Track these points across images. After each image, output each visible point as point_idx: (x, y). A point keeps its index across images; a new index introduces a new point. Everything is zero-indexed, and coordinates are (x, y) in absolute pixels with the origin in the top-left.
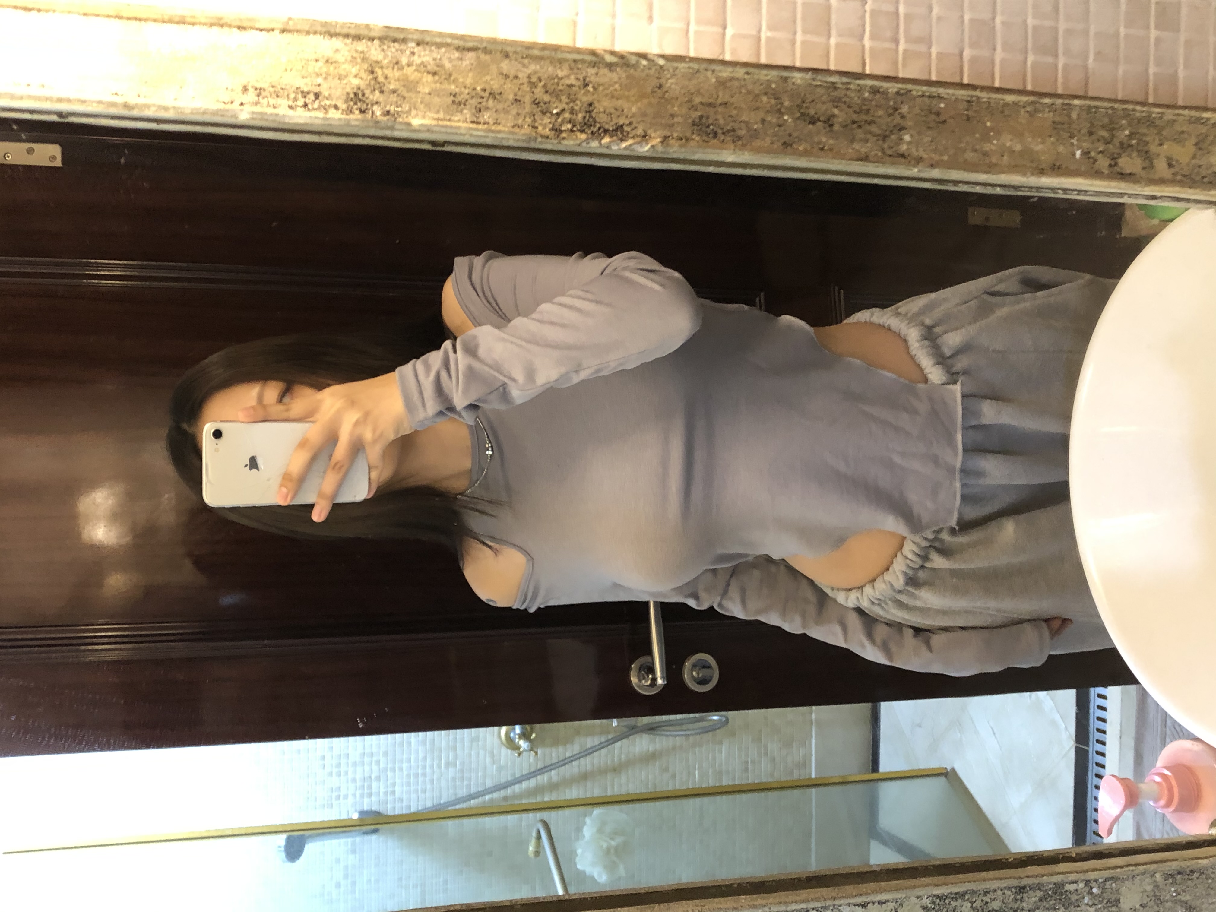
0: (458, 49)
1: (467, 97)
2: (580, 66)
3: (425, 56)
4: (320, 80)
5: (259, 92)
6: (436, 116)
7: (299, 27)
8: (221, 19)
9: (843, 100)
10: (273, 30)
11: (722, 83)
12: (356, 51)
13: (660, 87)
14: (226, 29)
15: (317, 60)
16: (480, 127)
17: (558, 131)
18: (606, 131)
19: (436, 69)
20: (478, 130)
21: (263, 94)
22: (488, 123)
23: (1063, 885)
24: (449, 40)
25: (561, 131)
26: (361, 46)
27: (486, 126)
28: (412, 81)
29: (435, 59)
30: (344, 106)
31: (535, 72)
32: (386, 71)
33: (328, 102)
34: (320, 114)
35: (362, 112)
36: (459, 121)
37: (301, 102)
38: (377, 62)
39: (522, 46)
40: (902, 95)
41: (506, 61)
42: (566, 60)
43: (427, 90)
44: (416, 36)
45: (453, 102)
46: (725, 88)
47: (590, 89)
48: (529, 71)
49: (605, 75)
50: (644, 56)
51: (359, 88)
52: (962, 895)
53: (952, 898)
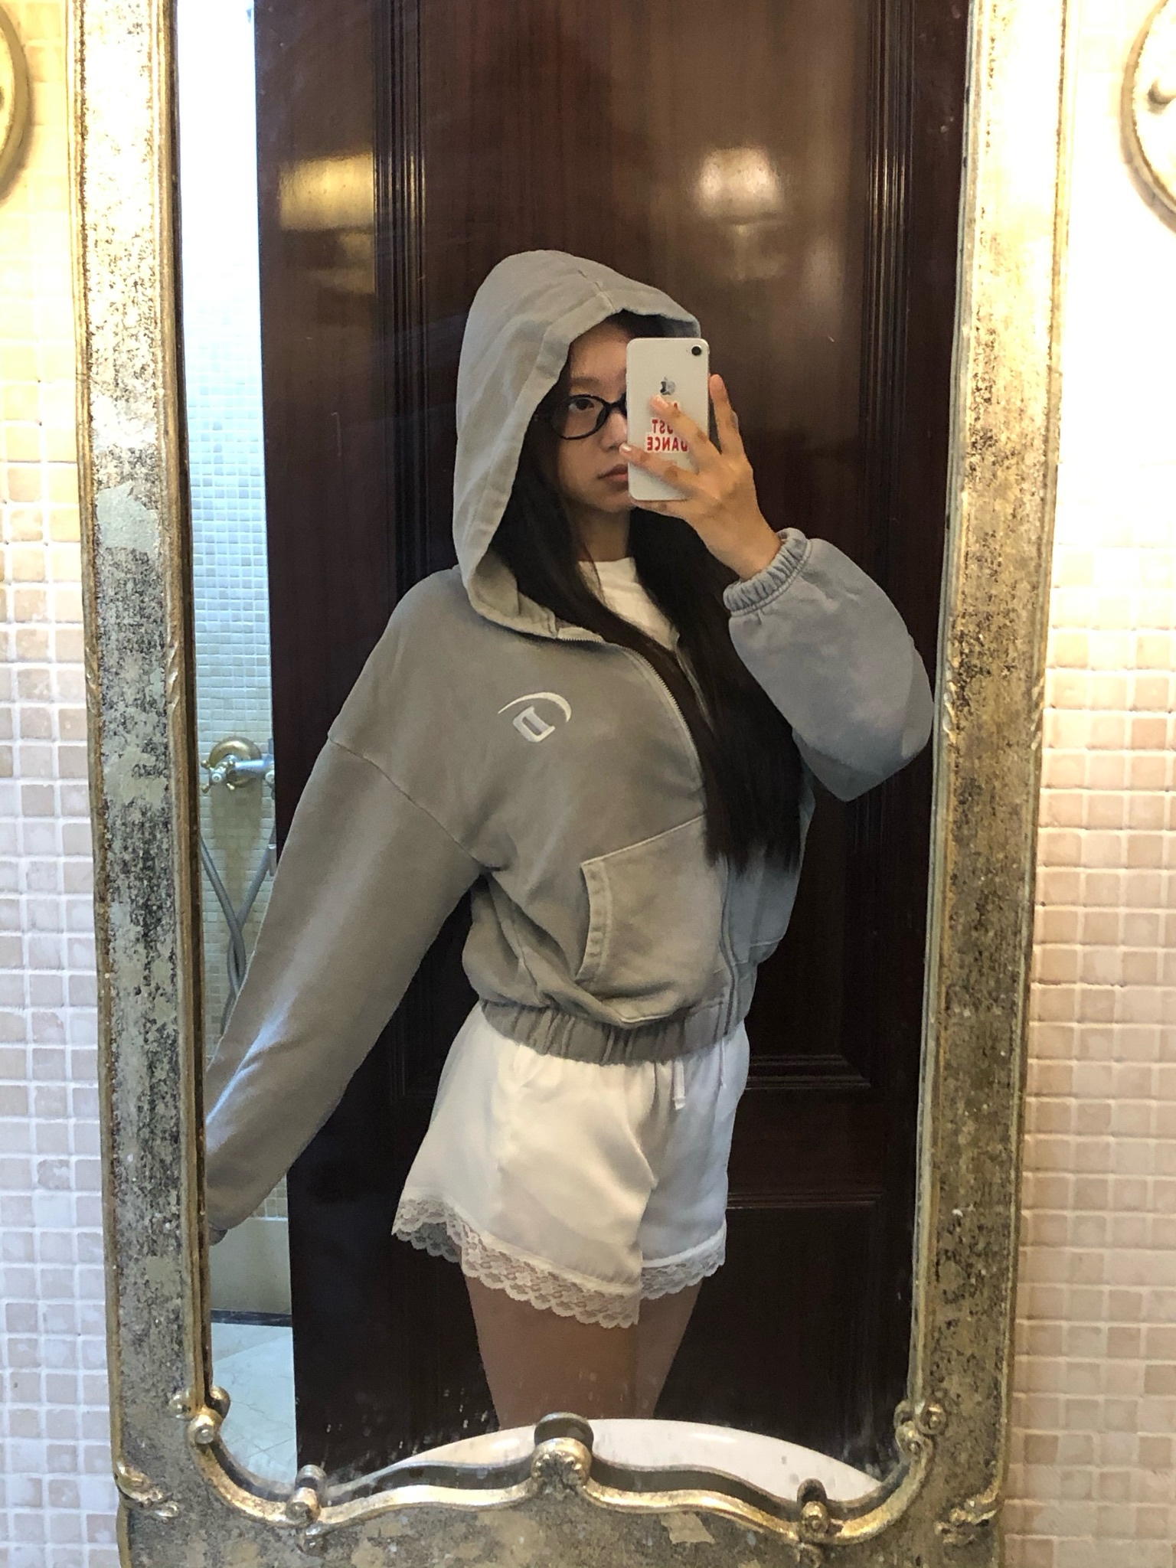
0: (1040, 538)
1: (992, 547)
2: (1027, 662)
3: (1031, 505)
4: (1003, 403)
5: (990, 346)
6: (972, 517)
7: (1053, 383)
8: (1058, 309)
9: (1004, 943)
10: (1051, 358)
11: (1015, 811)
12: (1033, 439)
13: (1009, 745)
14: (1049, 314)
15: (1022, 401)
16: (962, 560)
17: (961, 638)
18: (962, 688)
19: (1019, 517)
20: (959, 557)
21: (988, 350)
22: (966, 568)
23: (176, 1187)
24: (1046, 529)
25: (961, 642)
26: (1038, 443)
27: (963, 566)
28: (1005, 493)
29: (1028, 515)
30: (978, 427)
31: (1018, 616)
32: (1014, 467)
33: (982, 411)
34: (968, 404)
35: (974, 444)
36: (968, 539)
37: (981, 385)
38: (1023, 459)
39: (1043, 602)
40: (1011, 1008)
41: (1029, 587)
42: (1032, 648)
43: (997, 508)
44: (1049, 497)
45: (987, 534)
46: (1011, 814)
47: (1006, 672)
48: (1019, 609)
49: (1019, 687)
50: (1039, 727)
51: (996, 441)
52: (174, 1069)
53: (171, 1058)
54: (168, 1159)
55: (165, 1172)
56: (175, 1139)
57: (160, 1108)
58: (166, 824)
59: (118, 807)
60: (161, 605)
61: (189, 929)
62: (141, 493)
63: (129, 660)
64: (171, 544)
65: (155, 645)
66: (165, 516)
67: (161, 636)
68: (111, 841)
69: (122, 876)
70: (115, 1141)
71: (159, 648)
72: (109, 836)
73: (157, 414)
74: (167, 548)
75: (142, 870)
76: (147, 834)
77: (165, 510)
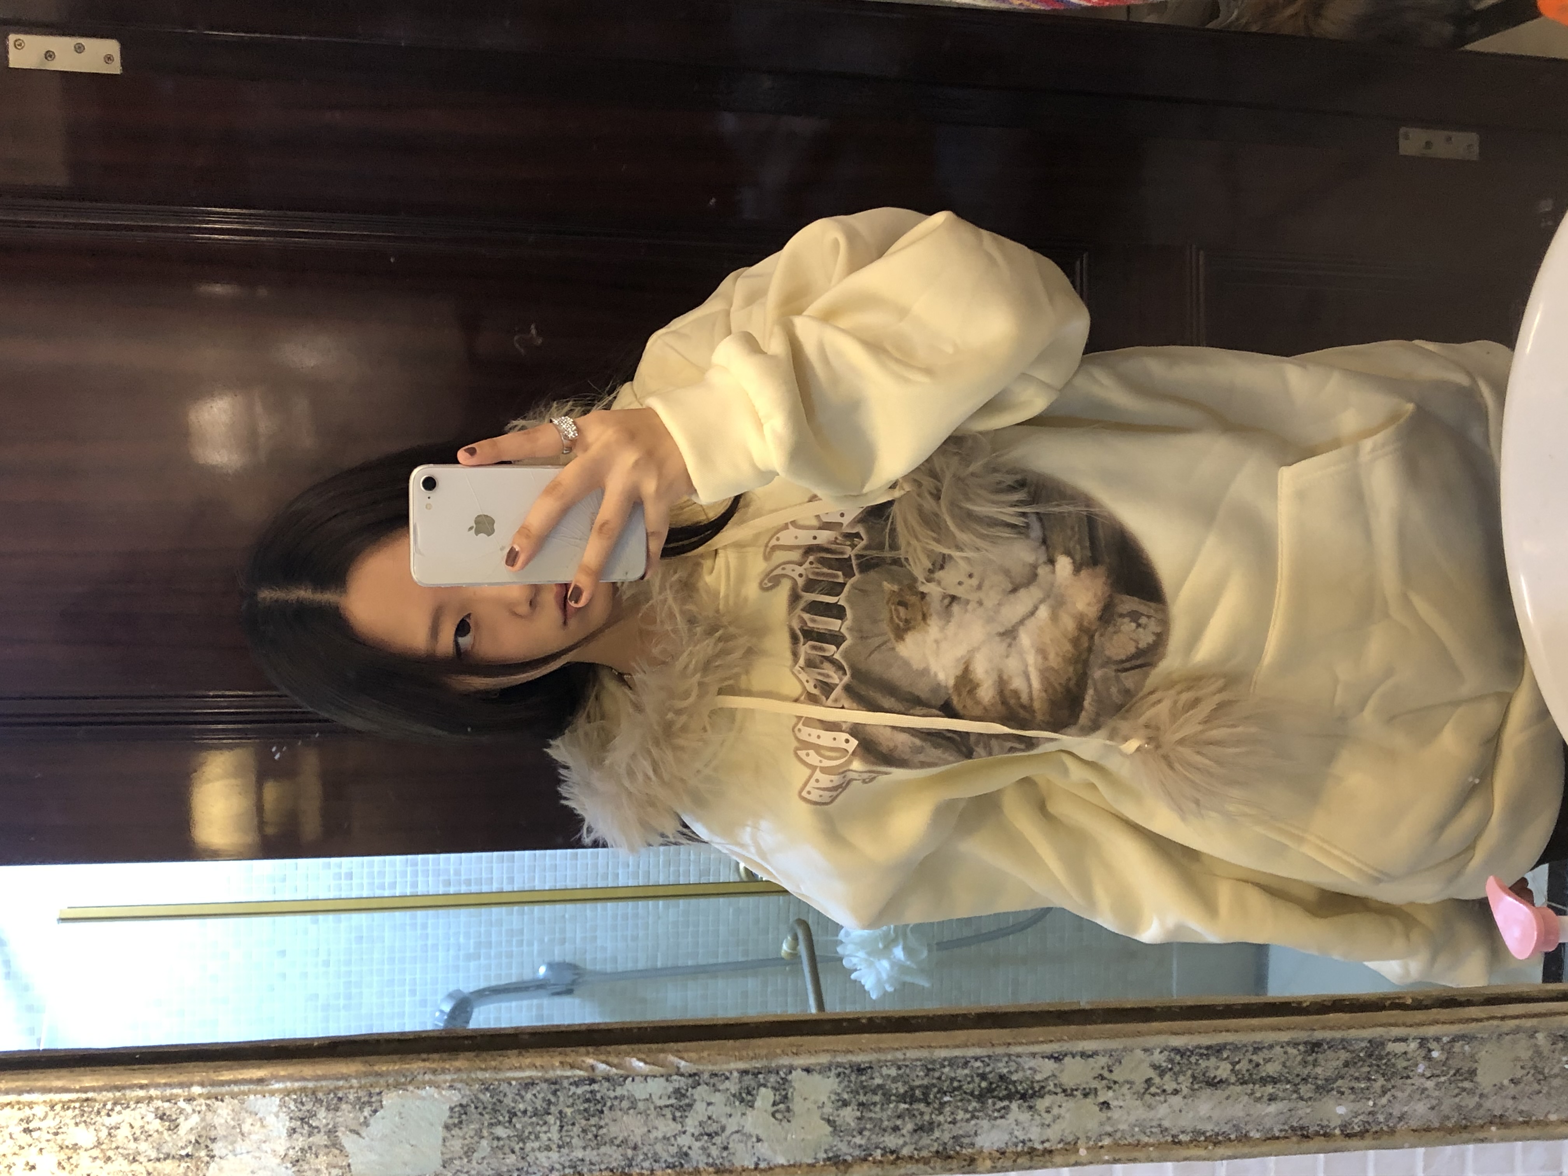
23: (1383, 1044)
52: (1217, 1050)
53: (1201, 1055)
54: (1344, 1055)
55: (1361, 1059)
56: (1315, 1046)
57: (1271, 1069)
58: (860, 1070)
59: (836, 1141)
60: (529, 1084)
61: (1016, 1031)
62: (356, 1118)
63: (613, 1130)
64: (434, 1072)
65: (591, 1092)
66: (391, 1080)
67: (576, 1084)
68: (885, 1151)
69: (937, 1134)
70: (1317, 1134)
71: (596, 1087)
72: (878, 1154)
73: (233, 1096)
74: (441, 1077)
75: (928, 1104)
76: (877, 1098)
77: (382, 1081)
